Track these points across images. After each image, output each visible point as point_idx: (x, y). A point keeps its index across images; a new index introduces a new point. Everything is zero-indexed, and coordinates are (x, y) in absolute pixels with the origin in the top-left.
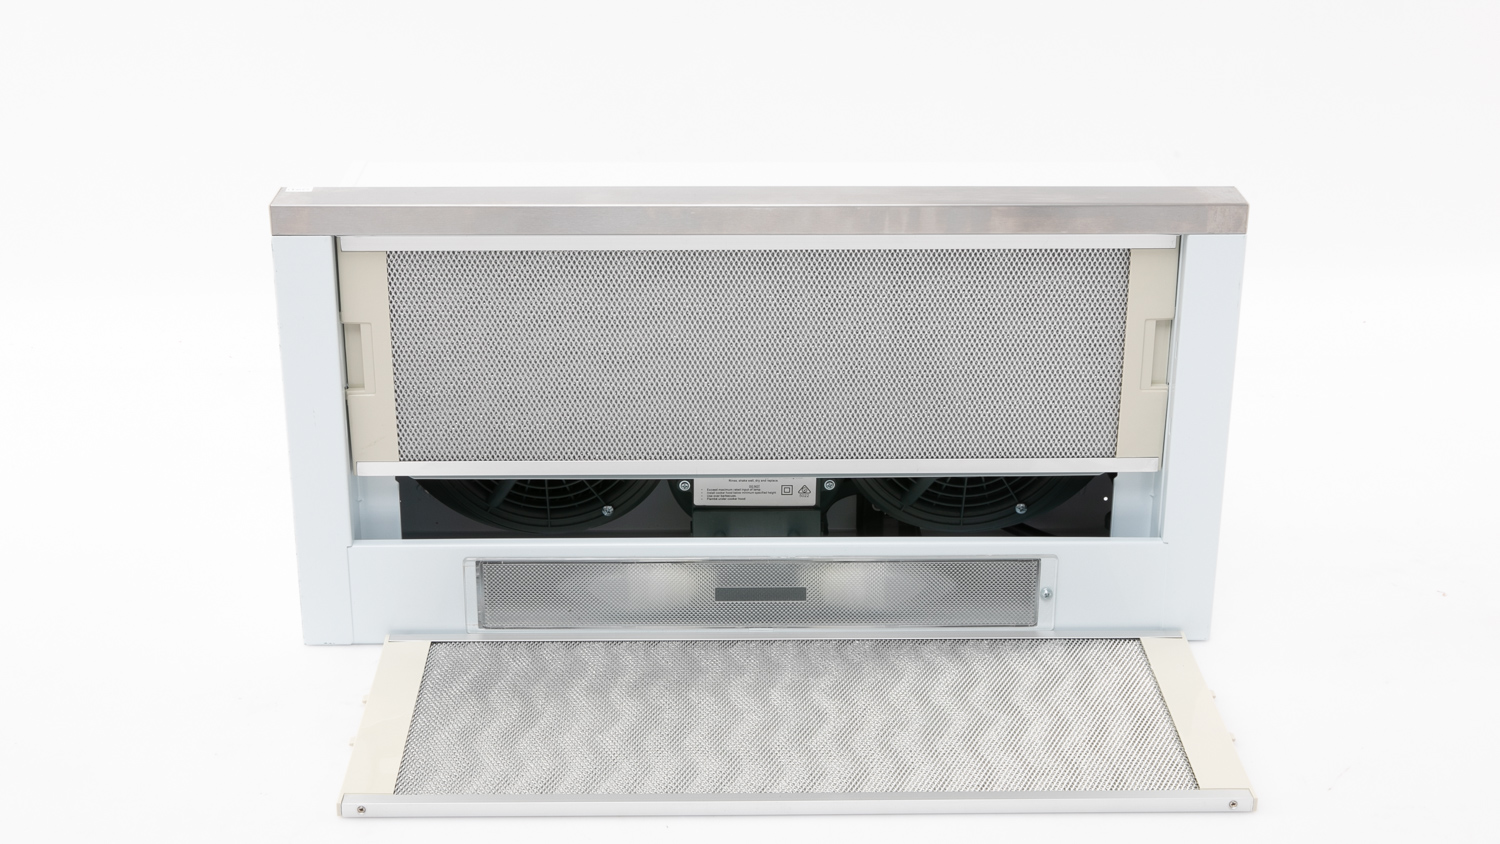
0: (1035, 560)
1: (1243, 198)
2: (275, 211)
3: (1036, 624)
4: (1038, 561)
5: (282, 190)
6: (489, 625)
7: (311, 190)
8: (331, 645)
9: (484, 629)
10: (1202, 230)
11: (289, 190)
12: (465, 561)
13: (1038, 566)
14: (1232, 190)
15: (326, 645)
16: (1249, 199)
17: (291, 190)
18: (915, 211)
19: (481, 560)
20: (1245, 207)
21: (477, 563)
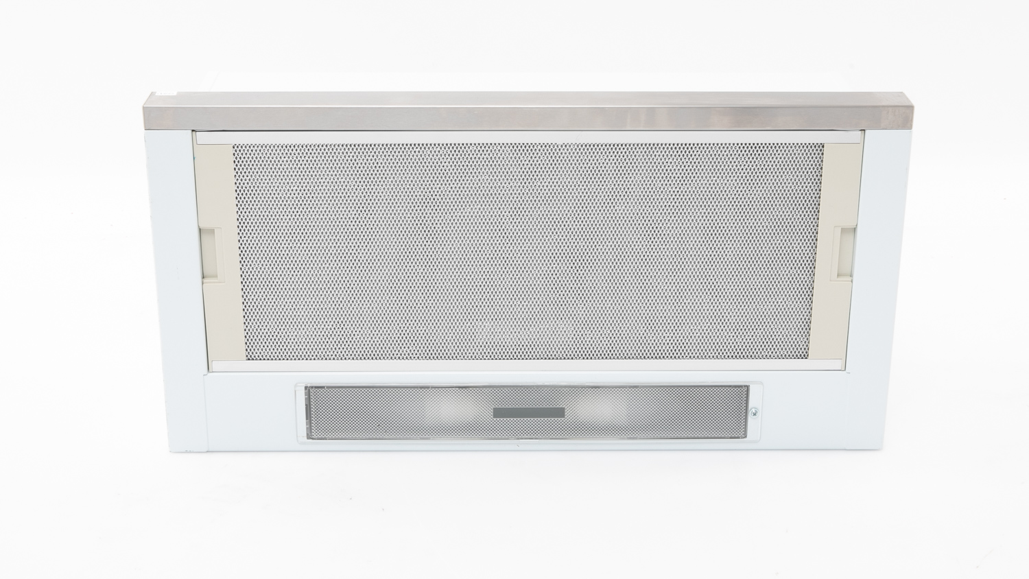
0: (745, 386)
1: (910, 101)
2: (147, 111)
3: (746, 437)
4: (748, 387)
5: (152, 94)
6: (315, 436)
7: (175, 94)
8: (190, 452)
9: (311, 440)
10: (877, 126)
11: (158, 94)
12: (296, 386)
13: (748, 391)
14: (901, 94)
15: (186, 452)
16: (914, 103)
17: (160, 94)
18: (651, 112)
19: (309, 385)
20: (911, 108)
21: (306, 388)
